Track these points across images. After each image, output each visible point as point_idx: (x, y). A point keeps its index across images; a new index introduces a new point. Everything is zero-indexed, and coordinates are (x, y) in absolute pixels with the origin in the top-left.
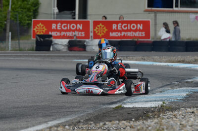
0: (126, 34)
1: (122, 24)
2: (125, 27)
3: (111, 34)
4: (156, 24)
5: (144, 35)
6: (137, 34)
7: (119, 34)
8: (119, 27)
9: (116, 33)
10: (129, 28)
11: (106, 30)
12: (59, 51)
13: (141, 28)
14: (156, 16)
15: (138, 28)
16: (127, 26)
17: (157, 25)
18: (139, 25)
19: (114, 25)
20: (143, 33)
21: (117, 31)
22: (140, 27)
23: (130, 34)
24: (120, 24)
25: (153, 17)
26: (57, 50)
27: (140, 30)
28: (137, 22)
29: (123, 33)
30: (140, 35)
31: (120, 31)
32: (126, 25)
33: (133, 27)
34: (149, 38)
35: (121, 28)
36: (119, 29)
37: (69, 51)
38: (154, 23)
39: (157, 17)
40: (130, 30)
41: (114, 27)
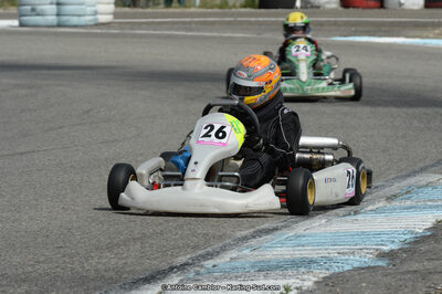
12: (319, 7)
26: (312, 7)
37: (341, 9)
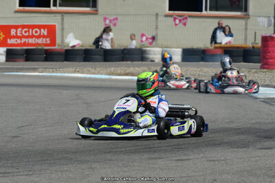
0: (27, 40)
1: (23, 29)
2: (25, 32)
3: (9, 41)
4: (63, 29)
5: (49, 42)
6: (40, 41)
7: (19, 41)
8: (18, 32)
9: (16, 39)
10: (31, 34)
11: (3, 36)
13: (46, 34)
14: (63, 19)
15: (42, 34)
16: (29, 31)
17: (65, 30)
18: (42, 30)
19: (12, 30)
20: (48, 39)
21: (17, 37)
22: (45, 32)
23: (31, 41)
24: (20, 29)
25: (60, 21)
27: (44, 36)
28: (40, 27)
29: (23, 40)
30: (44, 42)
31: (20, 38)
32: (27, 30)
33: (36, 32)
34: (55, 46)
35: (21, 33)
36: (18, 34)
38: (60, 28)
39: (65, 20)
40: (33, 36)
41: (13, 32)
